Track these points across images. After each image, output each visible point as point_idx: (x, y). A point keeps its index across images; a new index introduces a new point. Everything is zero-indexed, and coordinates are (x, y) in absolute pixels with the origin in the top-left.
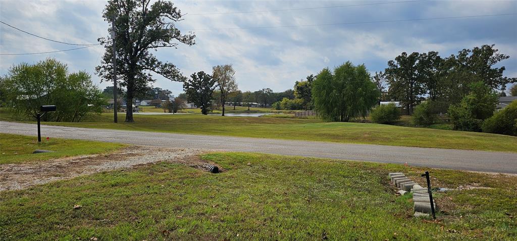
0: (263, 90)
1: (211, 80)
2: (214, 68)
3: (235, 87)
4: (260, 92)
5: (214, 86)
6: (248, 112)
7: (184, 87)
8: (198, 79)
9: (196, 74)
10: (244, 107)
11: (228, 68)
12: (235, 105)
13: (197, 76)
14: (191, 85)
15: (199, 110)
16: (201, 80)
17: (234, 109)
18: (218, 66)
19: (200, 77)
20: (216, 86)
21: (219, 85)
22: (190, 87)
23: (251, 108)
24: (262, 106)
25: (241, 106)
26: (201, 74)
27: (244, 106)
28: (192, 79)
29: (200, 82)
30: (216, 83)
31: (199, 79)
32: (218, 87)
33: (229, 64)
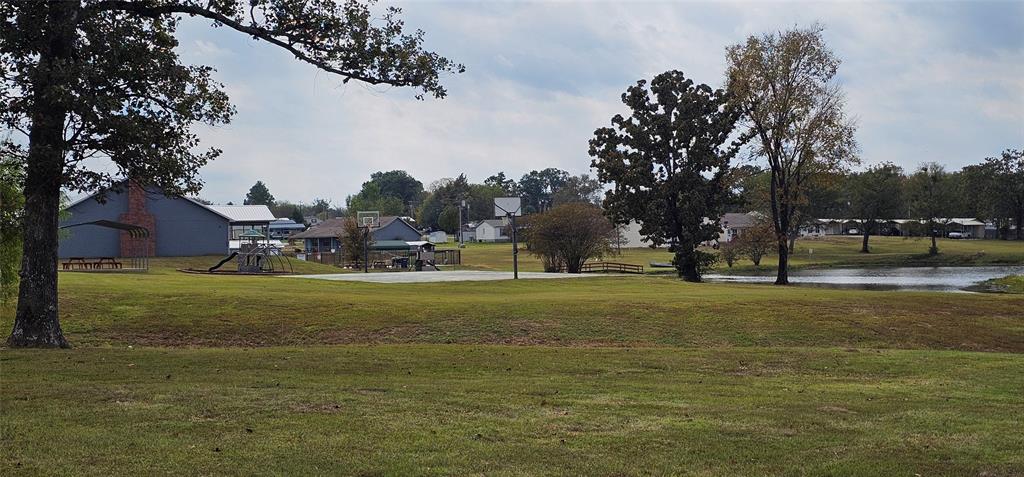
0: (1007, 157)
1: (721, 108)
2: (732, 53)
3: (839, 137)
4: (990, 167)
5: (734, 136)
6: (931, 260)
7: (592, 152)
8: (655, 108)
9: (647, 87)
10: (910, 241)
11: (799, 46)
12: (869, 230)
13: (650, 93)
14: (626, 141)
15: (665, 257)
16: (668, 113)
17: (865, 250)
18: (753, 42)
19: (666, 99)
20: (744, 139)
21: (760, 129)
22: (621, 148)
23: (943, 245)
24: (1003, 234)
25: (896, 233)
26: (668, 84)
27: (911, 234)
28: (627, 112)
29: (662, 125)
30: (743, 126)
31: (661, 110)
32: (757, 143)
33: (803, 27)
